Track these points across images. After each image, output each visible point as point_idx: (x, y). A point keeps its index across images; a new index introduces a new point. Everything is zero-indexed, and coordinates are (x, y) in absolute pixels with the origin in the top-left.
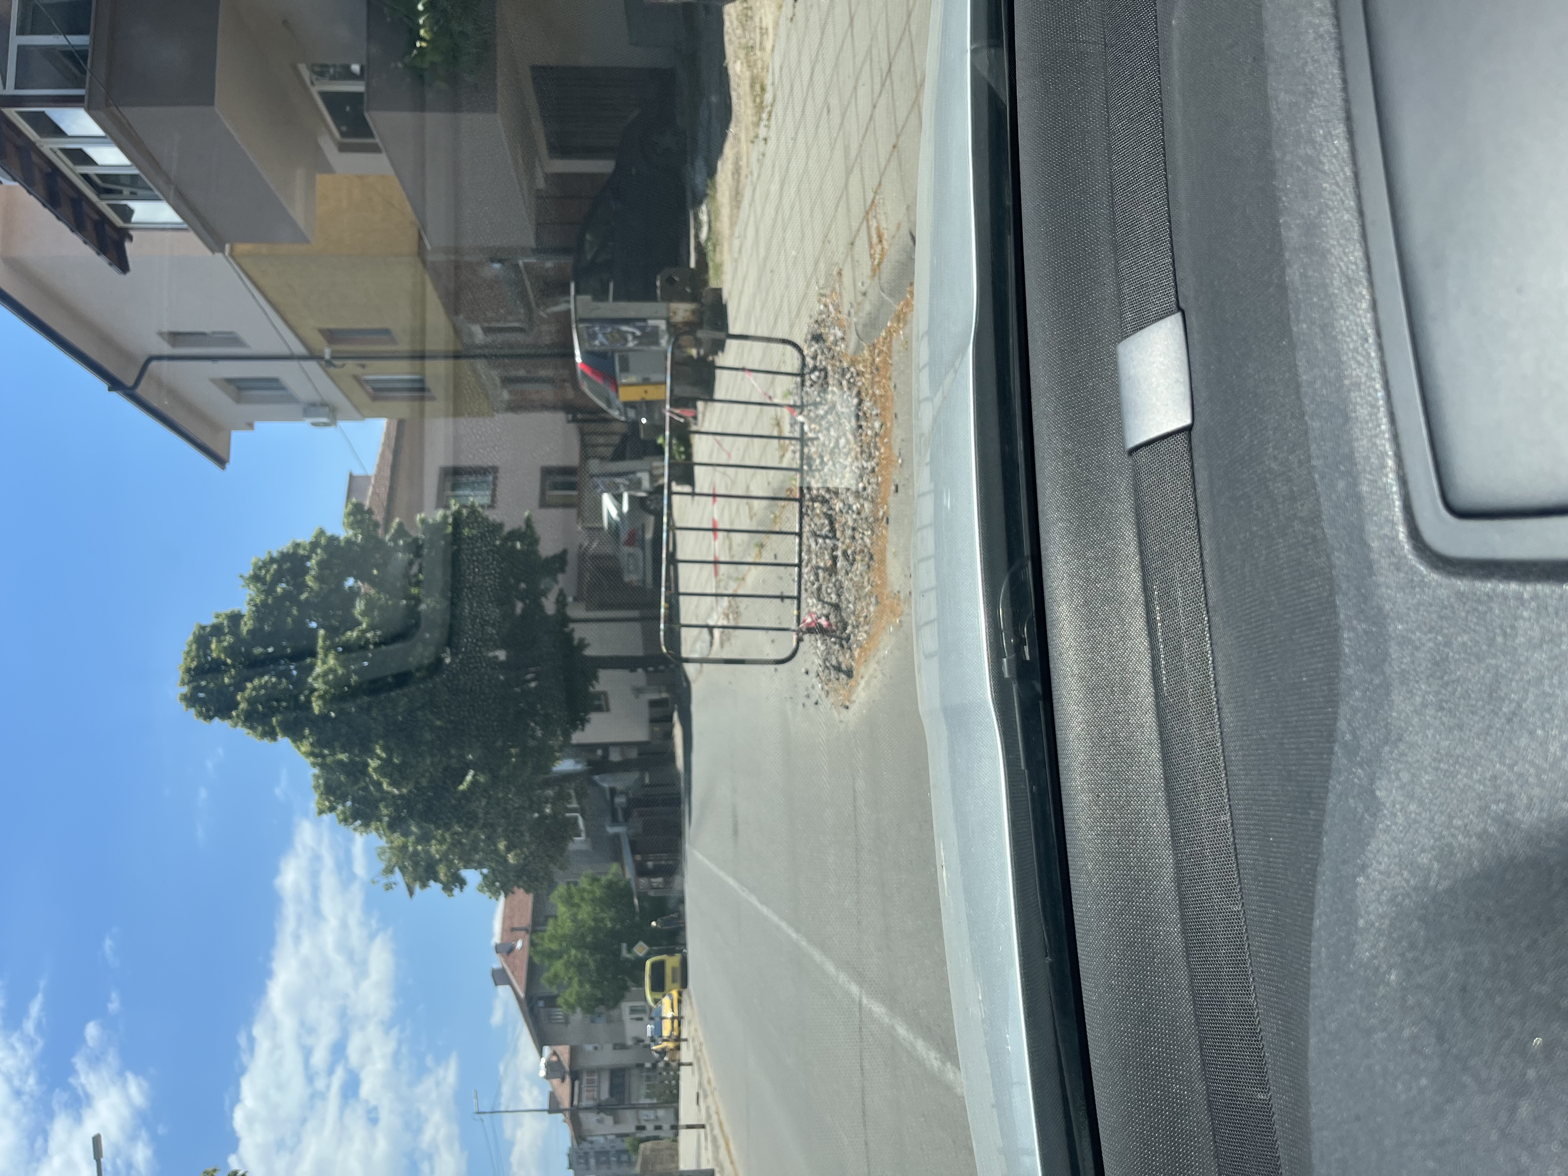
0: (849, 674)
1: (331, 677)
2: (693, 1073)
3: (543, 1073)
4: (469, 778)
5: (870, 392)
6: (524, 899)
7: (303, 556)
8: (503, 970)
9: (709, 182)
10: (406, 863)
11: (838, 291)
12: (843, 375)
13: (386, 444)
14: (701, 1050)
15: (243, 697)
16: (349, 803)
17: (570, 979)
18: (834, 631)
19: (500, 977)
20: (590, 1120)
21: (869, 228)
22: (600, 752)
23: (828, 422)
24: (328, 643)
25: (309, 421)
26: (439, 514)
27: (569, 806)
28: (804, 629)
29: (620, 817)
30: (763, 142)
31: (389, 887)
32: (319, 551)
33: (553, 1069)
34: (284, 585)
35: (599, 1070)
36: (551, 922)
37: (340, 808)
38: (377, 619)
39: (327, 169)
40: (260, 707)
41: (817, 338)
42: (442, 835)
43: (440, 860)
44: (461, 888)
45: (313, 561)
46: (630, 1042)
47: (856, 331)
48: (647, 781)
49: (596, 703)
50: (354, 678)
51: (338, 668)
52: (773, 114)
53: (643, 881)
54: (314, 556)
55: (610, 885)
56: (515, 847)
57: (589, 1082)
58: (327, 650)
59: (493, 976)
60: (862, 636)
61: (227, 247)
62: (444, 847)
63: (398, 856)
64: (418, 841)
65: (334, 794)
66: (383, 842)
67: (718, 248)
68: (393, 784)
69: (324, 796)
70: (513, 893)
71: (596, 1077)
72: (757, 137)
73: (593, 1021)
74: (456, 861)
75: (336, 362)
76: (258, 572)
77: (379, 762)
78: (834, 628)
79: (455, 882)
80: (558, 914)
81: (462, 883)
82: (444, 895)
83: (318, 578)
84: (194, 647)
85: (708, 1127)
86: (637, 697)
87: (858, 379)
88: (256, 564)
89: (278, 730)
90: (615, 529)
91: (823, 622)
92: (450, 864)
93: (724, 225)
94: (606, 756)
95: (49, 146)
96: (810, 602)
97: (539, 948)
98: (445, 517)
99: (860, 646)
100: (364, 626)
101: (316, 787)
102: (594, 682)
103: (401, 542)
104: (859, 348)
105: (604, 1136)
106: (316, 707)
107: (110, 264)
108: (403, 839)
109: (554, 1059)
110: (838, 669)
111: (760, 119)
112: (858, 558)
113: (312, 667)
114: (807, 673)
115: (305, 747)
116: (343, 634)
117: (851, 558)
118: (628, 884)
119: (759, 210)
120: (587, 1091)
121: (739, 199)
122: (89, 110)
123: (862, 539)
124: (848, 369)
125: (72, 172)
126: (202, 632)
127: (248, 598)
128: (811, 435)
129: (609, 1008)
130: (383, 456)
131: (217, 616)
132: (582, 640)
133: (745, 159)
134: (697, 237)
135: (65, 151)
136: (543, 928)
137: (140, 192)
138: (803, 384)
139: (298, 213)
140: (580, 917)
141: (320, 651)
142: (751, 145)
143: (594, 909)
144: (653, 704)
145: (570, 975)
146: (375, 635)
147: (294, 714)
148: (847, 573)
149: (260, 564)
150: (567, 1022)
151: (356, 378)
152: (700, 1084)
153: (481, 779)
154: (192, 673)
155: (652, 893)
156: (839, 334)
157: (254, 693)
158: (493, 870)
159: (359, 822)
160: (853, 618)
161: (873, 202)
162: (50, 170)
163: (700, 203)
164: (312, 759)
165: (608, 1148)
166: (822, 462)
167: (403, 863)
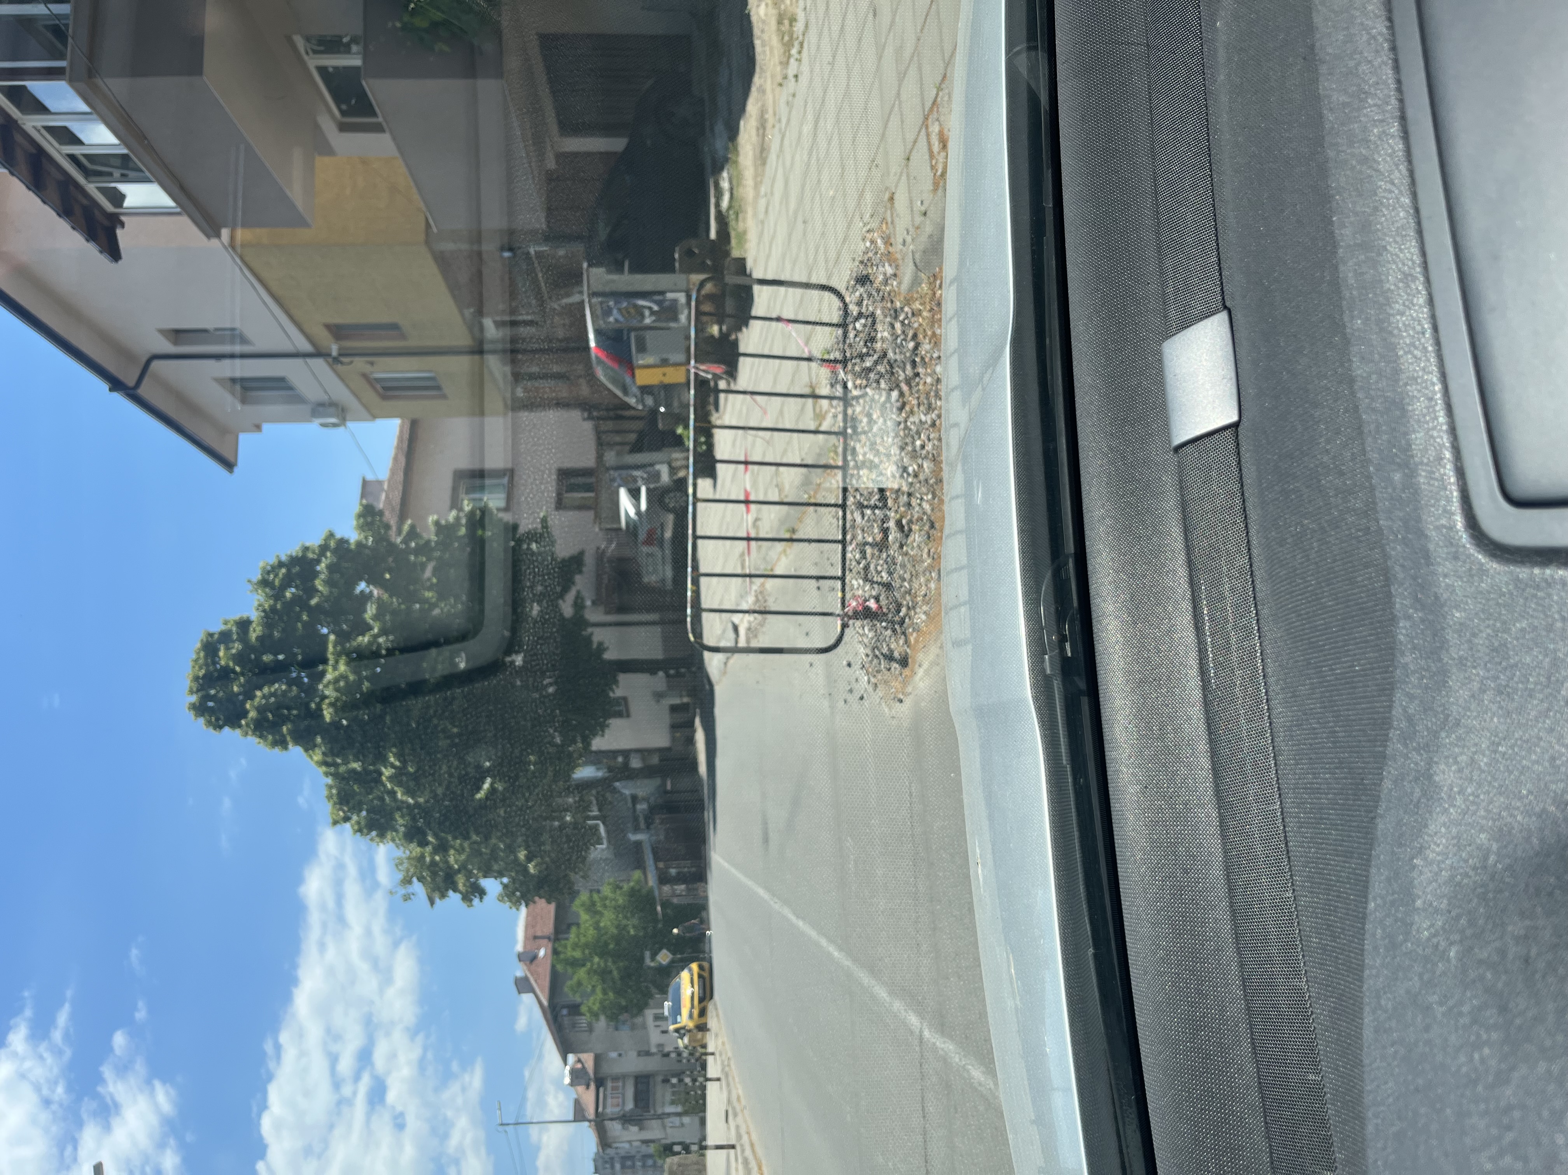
0: (904, 662)
1: (342, 684)
2: (721, 1088)
3: (567, 1080)
4: (486, 786)
5: (929, 333)
6: (547, 909)
7: (313, 560)
8: (526, 979)
9: (730, 145)
10: (424, 874)
11: (889, 220)
12: (896, 318)
13: (398, 448)
14: (729, 1065)
15: (252, 706)
16: (364, 813)
17: (593, 986)
18: (885, 614)
19: (523, 986)
20: (615, 1128)
21: (928, 135)
22: (620, 759)
23: (879, 373)
24: (339, 648)
25: (317, 422)
26: (452, 515)
27: (591, 814)
28: (850, 613)
29: (642, 825)
30: (793, 80)
31: (407, 898)
32: (328, 554)
33: (578, 1076)
34: (293, 590)
35: (623, 1077)
36: (574, 929)
37: (355, 818)
38: (389, 624)
39: (327, 150)
40: (270, 716)
41: (863, 280)
42: (461, 845)
43: (459, 871)
44: (481, 899)
45: (323, 565)
46: (654, 1050)
47: (914, 259)
48: (669, 787)
49: (617, 708)
50: (366, 685)
51: (349, 674)
52: (805, 45)
53: (666, 888)
54: (324, 559)
55: (633, 893)
56: (536, 857)
57: (613, 1088)
58: (338, 655)
59: (516, 984)
60: (920, 618)
61: (225, 233)
62: (463, 857)
63: (416, 866)
64: (436, 850)
65: (347, 803)
66: (401, 853)
67: (741, 216)
68: (409, 792)
69: (338, 806)
70: (534, 902)
71: (620, 1084)
72: (785, 77)
73: (617, 1029)
74: (475, 872)
75: (345, 360)
76: (266, 576)
77: (393, 771)
78: (885, 610)
79: (475, 892)
80: (581, 922)
81: (482, 893)
82: (463, 905)
83: (329, 582)
84: (202, 654)
85: (738, 1148)
86: (658, 701)
87: (913, 320)
88: (264, 568)
89: (288, 738)
90: (632, 529)
91: (872, 604)
92: (469, 875)
93: (747, 190)
94: (626, 764)
95: (31, 123)
96: (855, 582)
97: (562, 956)
98: (457, 519)
99: (917, 630)
100: (376, 630)
101: (330, 797)
102: (614, 687)
103: (413, 544)
104: (916, 282)
105: (630, 1142)
106: (328, 714)
107: (101, 252)
108: (419, 849)
109: (579, 1066)
110: (890, 658)
111: (790, 56)
112: (915, 527)
113: (323, 674)
114: (849, 665)
115: (318, 756)
116: (355, 640)
117: (906, 528)
118: (651, 892)
119: (788, 158)
120: (612, 1098)
121: (764, 155)
122: (71, 81)
123: (920, 505)
124: (902, 308)
125: (58, 151)
126: (210, 639)
127: (256, 604)
128: (855, 393)
129: (634, 1016)
130: (396, 459)
131: (226, 623)
132: (600, 644)
133: (771, 111)
134: (718, 205)
135: (49, 129)
136: (566, 936)
137: (132, 174)
138: (845, 335)
139: (296, 193)
140: (602, 924)
141: (331, 657)
142: (778, 89)
143: (617, 916)
144: (674, 709)
145: (593, 983)
146: (388, 640)
147: (306, 723)
148: (901, 546)
149: (269, 568)
150: (590, 1029)
151: (365, 376)
152: (729, 1101)
153: (500, 787)
154: (201, 681)
155: (675, 901)
156: (889, 270)
157: (264, 701)
158: (514, 880)
159: (374, 833)
160: (908, 598)
161: (934, 102)
162: (34, 151)
163: (721, 169)
164: (324, 769)
165: (633, 1153)
166: (871, 421)
167: (421, 873)
